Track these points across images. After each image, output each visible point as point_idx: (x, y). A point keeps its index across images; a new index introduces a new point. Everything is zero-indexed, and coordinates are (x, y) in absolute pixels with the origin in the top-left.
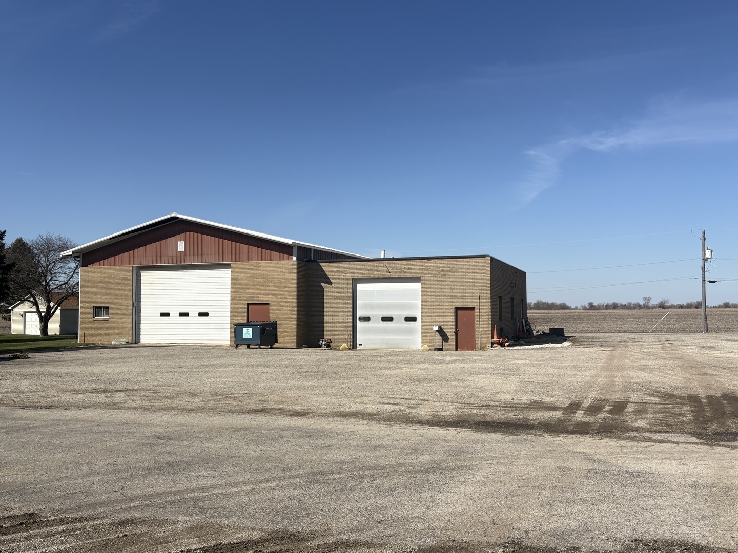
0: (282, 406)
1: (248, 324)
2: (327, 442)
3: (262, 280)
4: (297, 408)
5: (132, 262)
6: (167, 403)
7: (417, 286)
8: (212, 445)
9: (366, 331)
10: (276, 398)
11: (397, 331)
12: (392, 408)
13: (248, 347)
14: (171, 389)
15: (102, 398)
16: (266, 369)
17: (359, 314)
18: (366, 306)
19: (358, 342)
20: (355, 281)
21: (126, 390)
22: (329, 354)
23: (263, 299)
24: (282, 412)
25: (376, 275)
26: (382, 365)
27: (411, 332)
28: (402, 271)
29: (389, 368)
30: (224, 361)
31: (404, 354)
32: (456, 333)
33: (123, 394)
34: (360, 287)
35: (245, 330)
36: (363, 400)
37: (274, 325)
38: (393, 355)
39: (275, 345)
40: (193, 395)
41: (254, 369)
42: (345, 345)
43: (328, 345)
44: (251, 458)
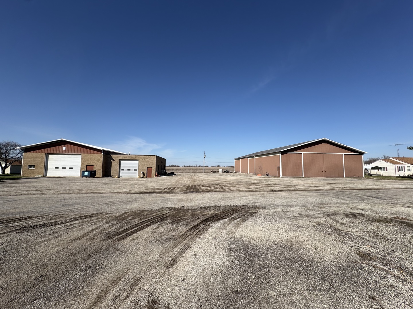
0: (97, 192)
1: (86, 171)
2: (108, 198)
3: (91, 159)
4: (101, 192)
5: (45, 152)
6: (62, 192)
7: (137, 162)
8: (78, 200)
9: (123, 173)
10: (95, 190)
11: (132, 173)
12: (125, 191)
13: (86, 177)
14: (62, 189)
15: (39, 192)
16: (92, 183)
17: (121, 168)
18: (123, 167)
19: (120, 176)
20: (120, 160)
21: (47, 190)
22: (111, 179)
23: (92, 164)
24: (97, 193)
25: (126, 159)
26: (125, 181)
27: (135, 173)
28: (133, 158)
29: (127, 182)
30: (79, 181)
31: (132, 179)
32: (147, 173)
33: (46, 191)
34: (122, 162)
35: (85, 173)
36: (119, 189)
37: (95, 171)
38: (129, 179)
39: (95, 177)
40: (70, 190)
41: (88, 183)
42: (116, 177)
43: (112, 177)
44: (88, 202)
